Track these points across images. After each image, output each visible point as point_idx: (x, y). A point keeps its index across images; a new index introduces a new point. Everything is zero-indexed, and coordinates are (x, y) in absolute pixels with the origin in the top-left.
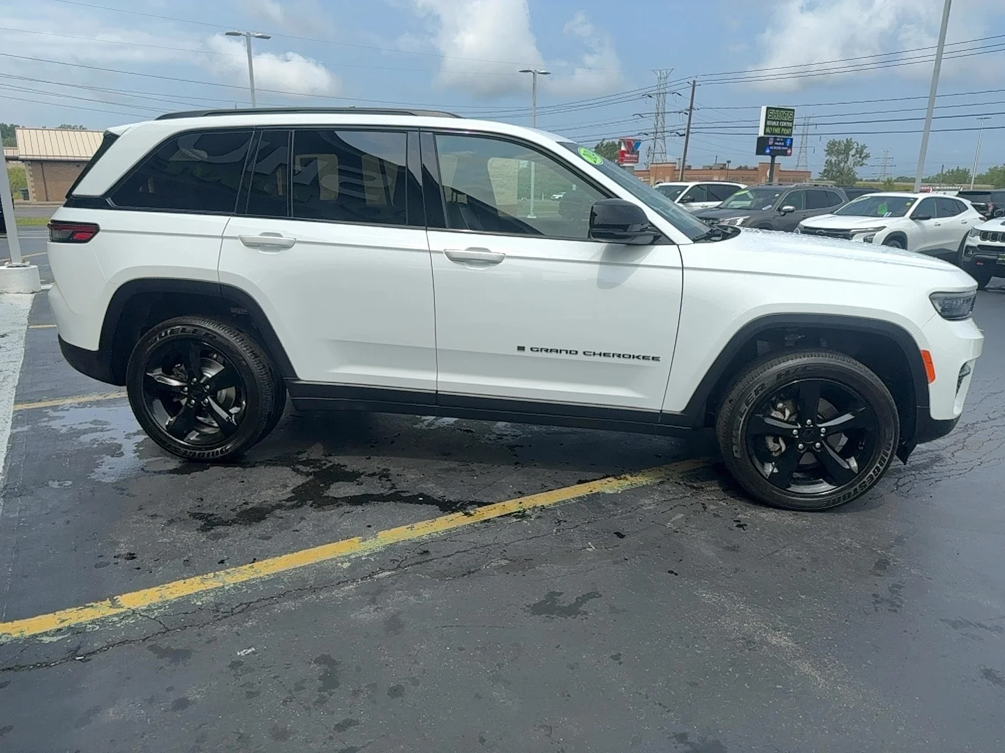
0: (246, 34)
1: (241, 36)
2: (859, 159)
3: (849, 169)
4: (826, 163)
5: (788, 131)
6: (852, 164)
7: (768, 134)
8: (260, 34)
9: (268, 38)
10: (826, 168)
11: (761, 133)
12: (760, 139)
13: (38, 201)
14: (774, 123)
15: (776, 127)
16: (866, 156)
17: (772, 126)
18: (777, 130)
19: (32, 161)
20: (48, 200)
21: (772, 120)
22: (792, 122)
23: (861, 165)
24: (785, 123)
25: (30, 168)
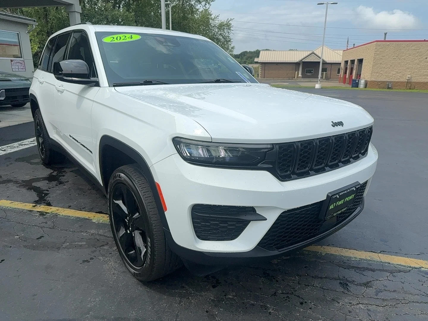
0: (326, 3)
1: (324, 4)
8: (333, 2)
9: (337, 3)
13: (261, 78)
19: (262, 63)
20: (264, 78)
25: (261, 65)
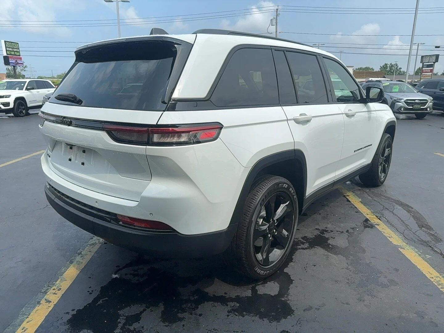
2: (22, 68)
3: (19, 73)
4: (6, 69)
5: (18, 54)
6: (20, 70)
7: (8, 54)
10: (7, 72)
11: (5, 54)
12: (5, 57)
14: (10, 49)
15: (12, 51)
16: (25, 67)
17: (10, 51)
18: (13, 53)
21: (8, 47)
22: (19, 49)
23: (25, 71)
24: (16, 50)
